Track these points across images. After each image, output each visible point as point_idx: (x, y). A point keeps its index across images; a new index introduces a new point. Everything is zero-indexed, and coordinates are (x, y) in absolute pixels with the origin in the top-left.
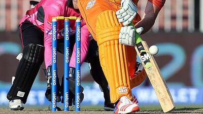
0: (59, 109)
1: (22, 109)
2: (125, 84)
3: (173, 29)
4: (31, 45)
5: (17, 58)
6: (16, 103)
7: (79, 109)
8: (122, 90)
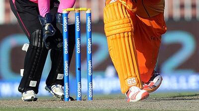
0: (72, 99)
1: (35, 99)
2: (133, 75)
3: (182, 18)
4: (37, 31)
5: (23, 49)
6: (30, 94)
7: (92, 99)
8: (131, 82)
